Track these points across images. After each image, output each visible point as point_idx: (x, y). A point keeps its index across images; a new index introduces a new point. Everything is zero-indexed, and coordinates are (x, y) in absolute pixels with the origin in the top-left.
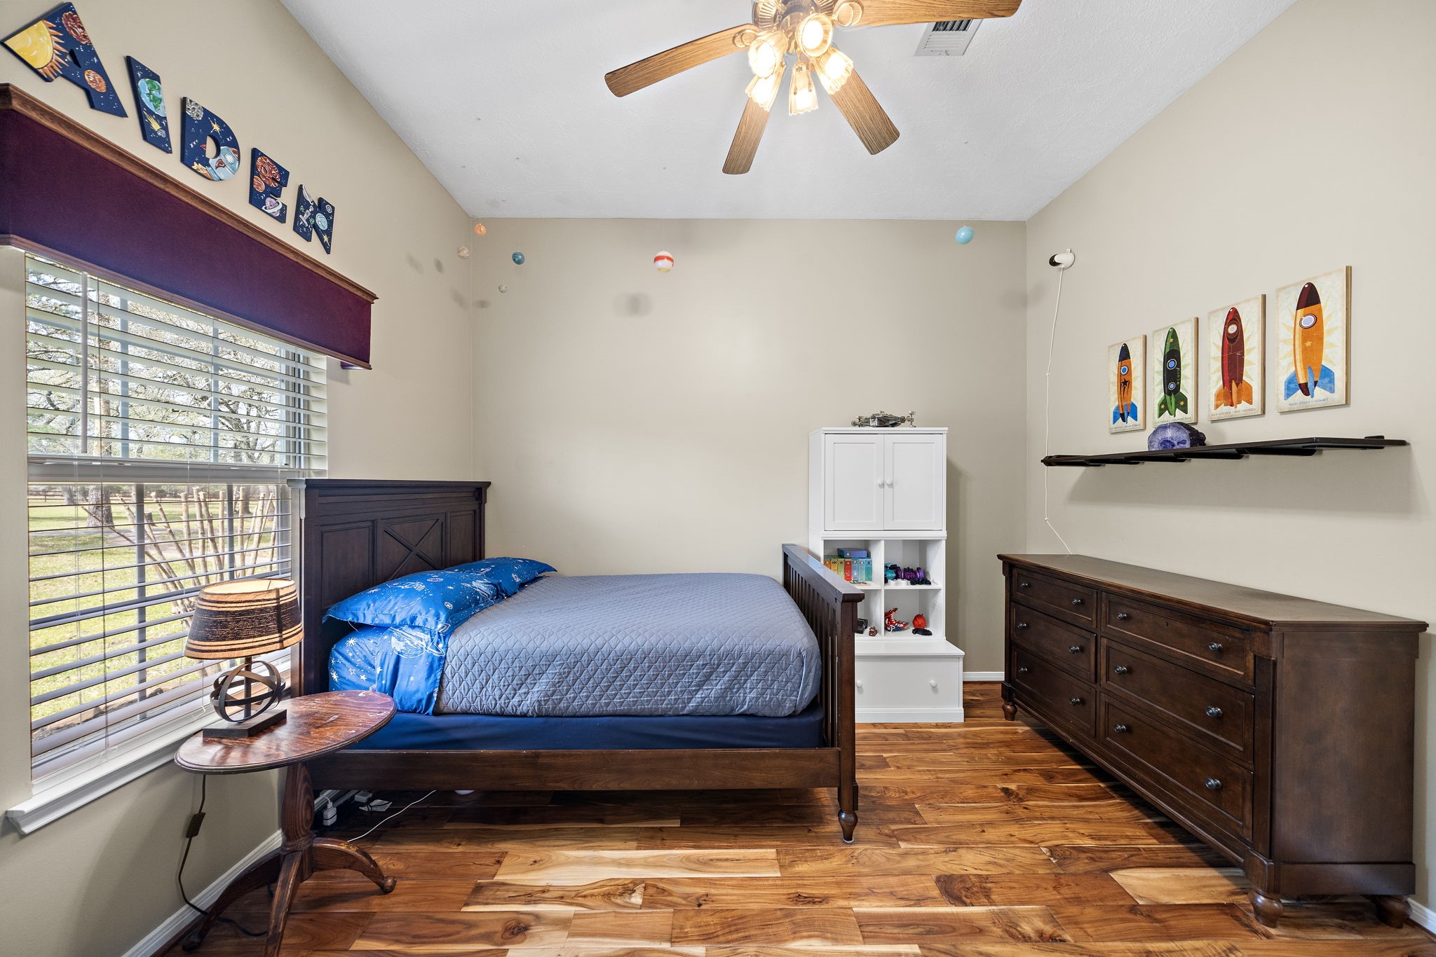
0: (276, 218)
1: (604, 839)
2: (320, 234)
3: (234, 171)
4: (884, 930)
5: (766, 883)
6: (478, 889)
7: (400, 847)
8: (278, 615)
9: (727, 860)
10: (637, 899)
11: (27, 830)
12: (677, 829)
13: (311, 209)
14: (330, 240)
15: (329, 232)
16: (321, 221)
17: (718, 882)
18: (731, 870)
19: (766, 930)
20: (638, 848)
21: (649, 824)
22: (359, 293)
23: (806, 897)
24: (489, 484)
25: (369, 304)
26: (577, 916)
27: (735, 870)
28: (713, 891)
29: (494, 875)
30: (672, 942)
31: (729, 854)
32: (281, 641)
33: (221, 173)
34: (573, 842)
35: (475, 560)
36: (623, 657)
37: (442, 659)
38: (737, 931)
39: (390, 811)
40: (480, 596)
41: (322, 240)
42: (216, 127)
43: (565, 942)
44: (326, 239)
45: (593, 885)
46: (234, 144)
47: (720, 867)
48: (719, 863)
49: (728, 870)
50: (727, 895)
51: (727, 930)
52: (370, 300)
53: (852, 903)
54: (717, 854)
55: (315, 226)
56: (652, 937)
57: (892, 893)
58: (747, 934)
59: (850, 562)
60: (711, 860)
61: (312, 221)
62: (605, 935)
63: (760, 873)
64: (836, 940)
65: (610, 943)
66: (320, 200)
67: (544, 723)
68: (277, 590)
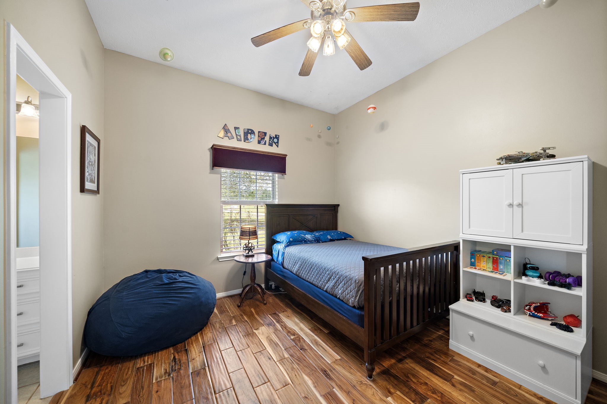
0: (264, 144)
1: (306, 322)
2: (275, 143)
3: (254, 138)
4: (332, 401)
5: (323, 361)
6: (275, 314)
7: (276, 299)
8: (249, 233)
9: (323, 348)
10: (292, 337)
11: (220, 260)
12: (325, 333)
13: (273, 138)
14: (278, 144)
15: (278, 142)
16: (276, 140)
17: (313, 350)
18: (320, 351)
19: (304, 367)
20: (309, 329)
21: (321, 327)
22: (281, 156)
23: (326, 373)
24: (338, 205)
25: (285, 158)
26: (279, 331)
27: (321, 352)
28: (308, 350)
29: (279, 313)
30: (285, 349)
31: (326, 348)
32: (249, 238)
33: (251, 140)
34: (300, 318)
35: (333, 230)
36: (312, 264)
37: (284, 253)
38: (299, 361)
39: (283, 292)
40: (306, 239)
41: (276, 145)
42: (250, 131)
43: (272, 332)
44: (277, 144)
45: (290, 328)
46: (254, 133)
47: (320, 349)
48: (321, 348)
49: (319, 350)
50: (310, 354)
51: (297, 359)
52: (285, 157)
53: (336, 388)
54: (323, 345)
55: (274, 142)
56: (283, 345)
57: (354, 400)
58: (300, 364)
59: (497, 258)
60: (320, 345)
61: (273, 141)
62: (278, 337)
63: (326, 358)
64: (315, 387)
65: (277, 339)
66: (276, 135)
67: (297, 278)
68: (249, 228)
